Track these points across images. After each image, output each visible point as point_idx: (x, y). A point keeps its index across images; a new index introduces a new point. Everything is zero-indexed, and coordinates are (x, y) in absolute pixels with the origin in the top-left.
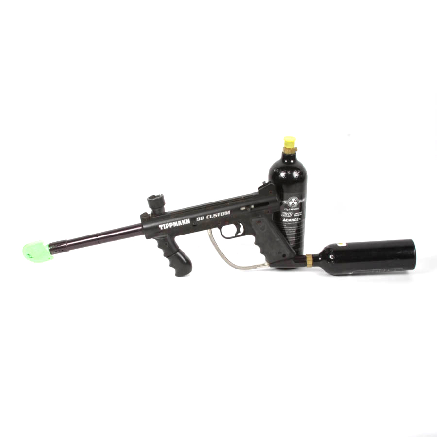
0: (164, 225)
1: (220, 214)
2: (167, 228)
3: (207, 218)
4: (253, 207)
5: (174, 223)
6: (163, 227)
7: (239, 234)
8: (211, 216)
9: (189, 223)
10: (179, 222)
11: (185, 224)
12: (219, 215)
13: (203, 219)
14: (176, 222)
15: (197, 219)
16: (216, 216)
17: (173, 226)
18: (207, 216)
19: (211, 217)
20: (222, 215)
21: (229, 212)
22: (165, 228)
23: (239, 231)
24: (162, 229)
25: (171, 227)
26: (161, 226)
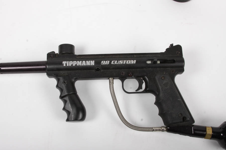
0: (68, 62)
1: (126, 62)
2: (70, 65)
3: (112, 63)
4: (159, 62)
5: (78, 62)
6: (66, 64)
7: (141, 91)
8: (116, 61)
9: (93, 64)
10: (84, 62)
11: (89, 65)
12: (124, 63)
13: (108, 63)
14: (81, 62)
15: (102, 62)
16: (122, 63)
17: (76, 65)
18: (113, 61)
19: (116, 63)
20: (127, 63)
21: (135, 61)
22: (68, 65)
23: (140, 87)
24: (65, 65)
25: (74, 65)
26: (64, 63)
